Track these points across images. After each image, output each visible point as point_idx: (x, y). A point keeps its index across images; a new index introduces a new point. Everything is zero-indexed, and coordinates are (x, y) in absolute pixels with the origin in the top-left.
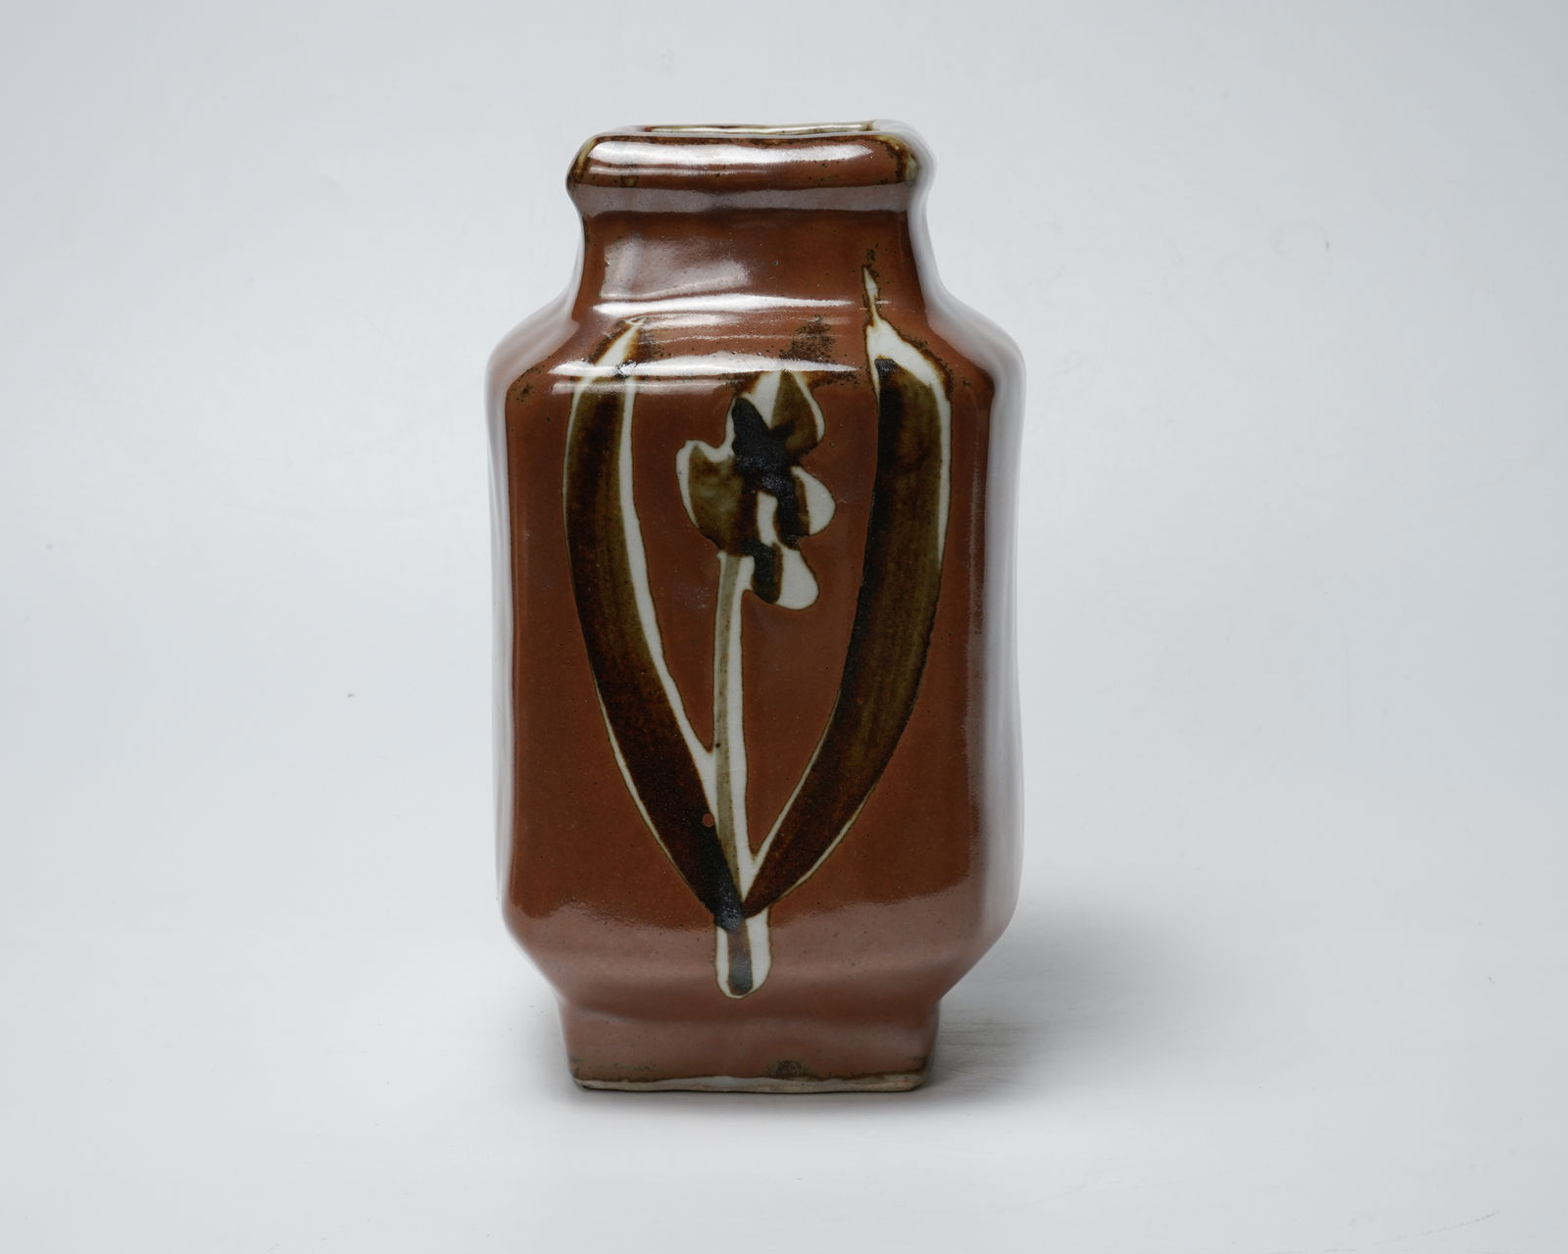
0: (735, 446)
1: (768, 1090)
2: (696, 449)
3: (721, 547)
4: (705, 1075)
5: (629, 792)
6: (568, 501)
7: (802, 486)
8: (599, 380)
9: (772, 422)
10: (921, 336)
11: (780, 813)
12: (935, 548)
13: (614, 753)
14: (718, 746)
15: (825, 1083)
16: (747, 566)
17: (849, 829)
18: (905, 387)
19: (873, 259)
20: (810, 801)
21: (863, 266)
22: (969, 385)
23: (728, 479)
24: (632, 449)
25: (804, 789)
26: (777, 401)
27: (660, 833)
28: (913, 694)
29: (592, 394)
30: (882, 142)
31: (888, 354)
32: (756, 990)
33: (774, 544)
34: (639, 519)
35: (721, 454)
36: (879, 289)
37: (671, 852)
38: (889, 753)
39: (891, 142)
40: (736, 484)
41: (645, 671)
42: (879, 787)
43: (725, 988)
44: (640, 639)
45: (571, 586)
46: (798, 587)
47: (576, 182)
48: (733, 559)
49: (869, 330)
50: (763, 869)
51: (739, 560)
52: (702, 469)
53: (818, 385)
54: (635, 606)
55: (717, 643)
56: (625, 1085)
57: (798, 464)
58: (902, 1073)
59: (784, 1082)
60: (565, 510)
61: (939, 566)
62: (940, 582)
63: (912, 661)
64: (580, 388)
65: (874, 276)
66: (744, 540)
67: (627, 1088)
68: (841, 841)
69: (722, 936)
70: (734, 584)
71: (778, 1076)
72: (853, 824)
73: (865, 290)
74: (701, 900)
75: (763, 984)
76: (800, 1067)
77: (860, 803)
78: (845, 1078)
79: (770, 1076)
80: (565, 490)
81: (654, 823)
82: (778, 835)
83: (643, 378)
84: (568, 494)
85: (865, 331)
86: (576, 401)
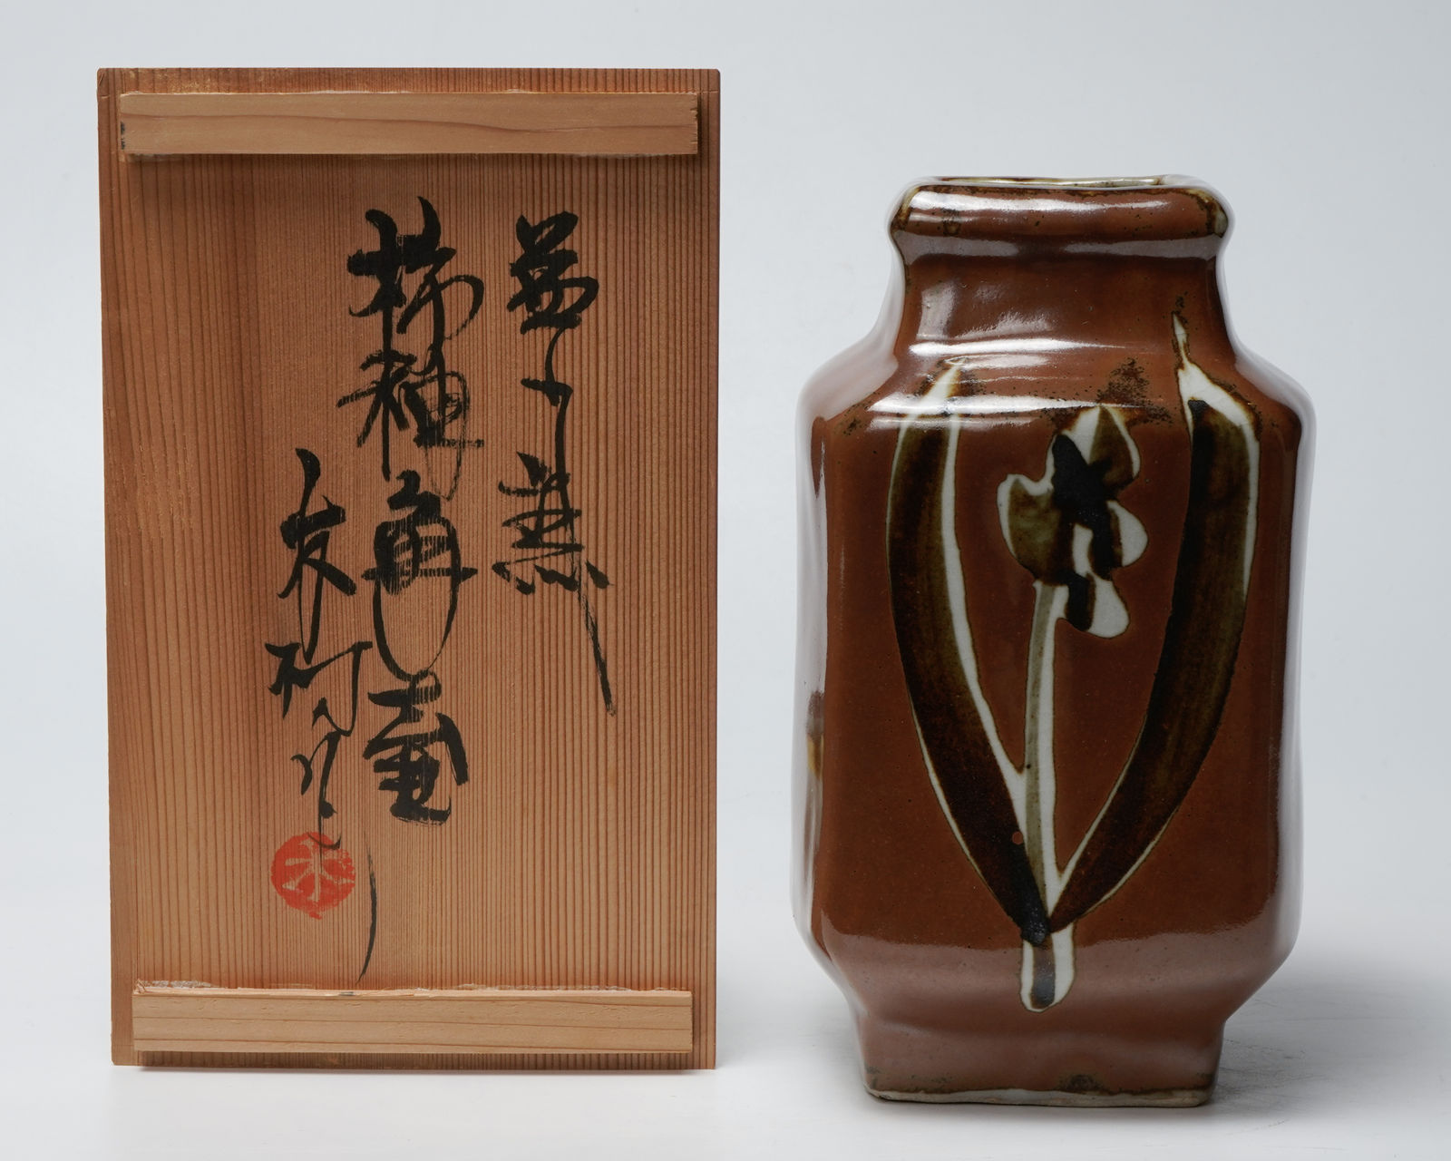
0: (1054, 480)
1: (1059, 1103)
2: (1017, 483)
3: (1037, 577)
4: (1000, 1088)
5: (942, 810)
6: (891, 530)
7: (1117, 519)
8: (923, 417)
9: (1091, 458)
10: (1230, 380)
11: (1087, 832)
12: (1242, 582)
13: (928, 772)
14: (1029, 767)
15: (1115, 1097)
16: (1061, 595)
17: (1153, 849)
18: (1217, 426)
19: (1182, 306)
20: (1116, 821)
21: (1172, 313)
22: (1277, 426)
23: (1047, 511)
24: (955, 481)
25: (1110, 809)
26: (1095, 438)
27: (970, 849)
28: (1215, 721)
29: (918, 429)
30: (1193, 196)
31: (1200, 396)
32: (1057, 1004)
33: (1088, 575)
34: (960, 548)
35: (1041, 487)
36: (1188, 335)
37: (980, 868)
38: (1192, 777)
39: (1201, 195)
40: (1054, 516)
41: (960, 694)
42: (1183, 807)
43: (1027, 1001)
44: (956, 663)
45: (891, 612)
46: (1110, 617)
47: (900, 228)
48: (1048, 588)
49: (1180, 373)
50: (1069, 886)
51: (1053, 590)
52: (1021, 501)
53: (1134, 424)
54: (952, 631)
55: (1030, 668)
56: (921, 1096)
57: (1114, 498)
58: (1190, 1089)
59: (1076, 1095)
60: (887, 539)
61: (1244, 598)
62: (1244, 614)
63: (1215, 690)
64: (905, 423)
65: (1184, 322)
66: (1059, 570)
67: (922, 1100)
68: (1145, 860)
69: (1028, 950)
70: (1048, 612)
71: (1070, 1090)
72: (1156, 844)
73: (1175, 335)
74: (1008, 914)
75: (1066, 996)
76: (1092, 1081)
77: (1163, 824)
78: (1133, 1093)
79: (1063, 1090)
80: (888, 520)
81: (964, 839)
82: (1084, 853)
83: (966, 416)
84: (891, 524)
85: (1176, 374)
86: (902, 435)
